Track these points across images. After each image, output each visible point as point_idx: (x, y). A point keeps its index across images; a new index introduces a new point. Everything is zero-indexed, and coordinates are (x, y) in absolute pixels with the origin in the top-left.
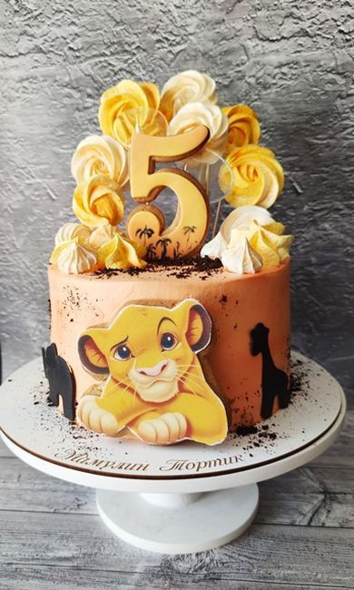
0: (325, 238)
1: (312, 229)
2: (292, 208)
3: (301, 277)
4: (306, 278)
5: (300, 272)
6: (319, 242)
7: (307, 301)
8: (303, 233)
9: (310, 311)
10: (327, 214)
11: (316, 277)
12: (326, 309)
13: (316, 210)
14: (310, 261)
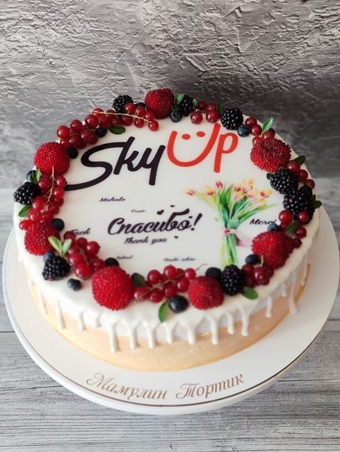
0: (331, 43)
1: (317, 35)
2: (295, 16)
3: (299, 78)
4: (303, 79)
5: (299, 73)
6: (325, 46)
7: (303, 96)
8: (305, 39)
9: (305, 104)
10: (337, 20)
11: (316, 77)
12: (324, 101)
13: (323, 17)
14: (311, 64)
